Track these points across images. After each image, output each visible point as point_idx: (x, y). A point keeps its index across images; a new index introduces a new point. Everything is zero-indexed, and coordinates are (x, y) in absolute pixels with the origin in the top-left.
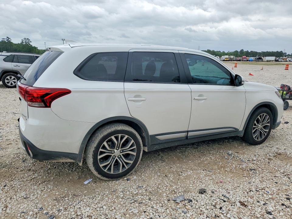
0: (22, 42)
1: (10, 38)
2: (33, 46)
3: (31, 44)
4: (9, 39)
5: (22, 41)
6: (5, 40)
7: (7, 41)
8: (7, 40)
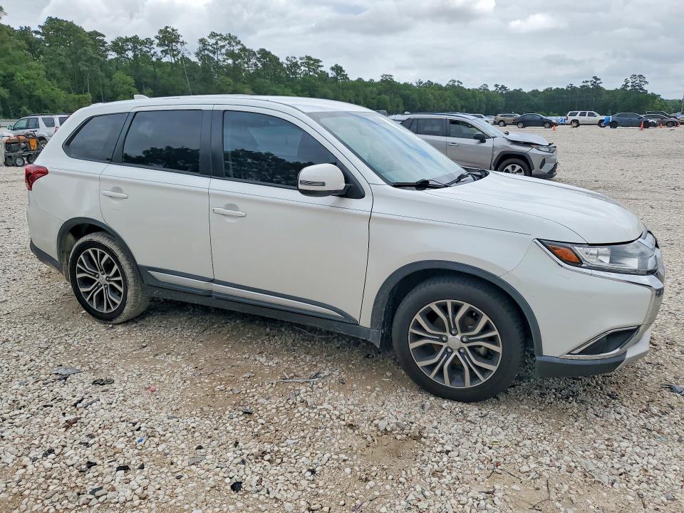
0: (626, 86)
1: (599, 80)
2: (649, 92)
3: (645, 87)
4: (598, 82)
5: (624, 83)
6: (589, 84)
7: (591, 87)
8: (592, 85)
